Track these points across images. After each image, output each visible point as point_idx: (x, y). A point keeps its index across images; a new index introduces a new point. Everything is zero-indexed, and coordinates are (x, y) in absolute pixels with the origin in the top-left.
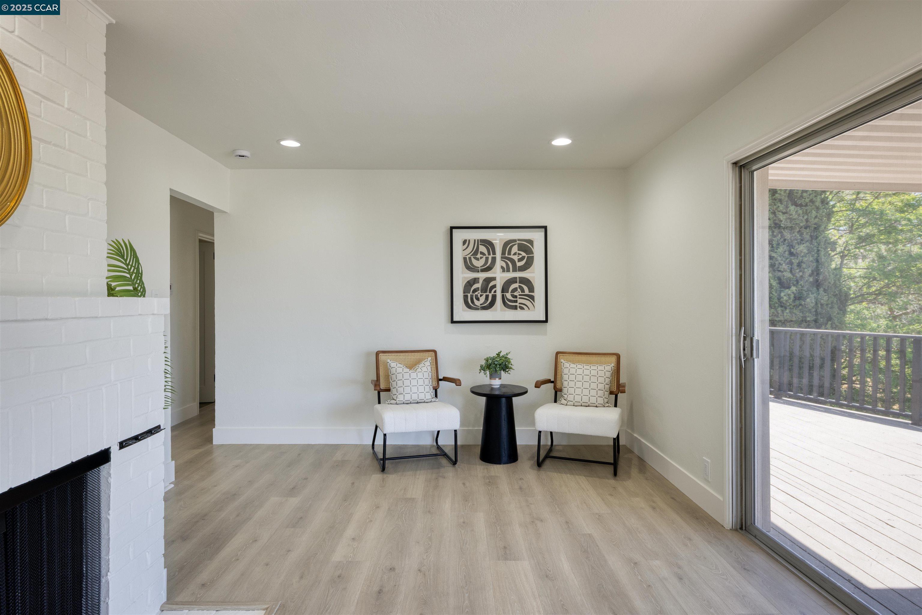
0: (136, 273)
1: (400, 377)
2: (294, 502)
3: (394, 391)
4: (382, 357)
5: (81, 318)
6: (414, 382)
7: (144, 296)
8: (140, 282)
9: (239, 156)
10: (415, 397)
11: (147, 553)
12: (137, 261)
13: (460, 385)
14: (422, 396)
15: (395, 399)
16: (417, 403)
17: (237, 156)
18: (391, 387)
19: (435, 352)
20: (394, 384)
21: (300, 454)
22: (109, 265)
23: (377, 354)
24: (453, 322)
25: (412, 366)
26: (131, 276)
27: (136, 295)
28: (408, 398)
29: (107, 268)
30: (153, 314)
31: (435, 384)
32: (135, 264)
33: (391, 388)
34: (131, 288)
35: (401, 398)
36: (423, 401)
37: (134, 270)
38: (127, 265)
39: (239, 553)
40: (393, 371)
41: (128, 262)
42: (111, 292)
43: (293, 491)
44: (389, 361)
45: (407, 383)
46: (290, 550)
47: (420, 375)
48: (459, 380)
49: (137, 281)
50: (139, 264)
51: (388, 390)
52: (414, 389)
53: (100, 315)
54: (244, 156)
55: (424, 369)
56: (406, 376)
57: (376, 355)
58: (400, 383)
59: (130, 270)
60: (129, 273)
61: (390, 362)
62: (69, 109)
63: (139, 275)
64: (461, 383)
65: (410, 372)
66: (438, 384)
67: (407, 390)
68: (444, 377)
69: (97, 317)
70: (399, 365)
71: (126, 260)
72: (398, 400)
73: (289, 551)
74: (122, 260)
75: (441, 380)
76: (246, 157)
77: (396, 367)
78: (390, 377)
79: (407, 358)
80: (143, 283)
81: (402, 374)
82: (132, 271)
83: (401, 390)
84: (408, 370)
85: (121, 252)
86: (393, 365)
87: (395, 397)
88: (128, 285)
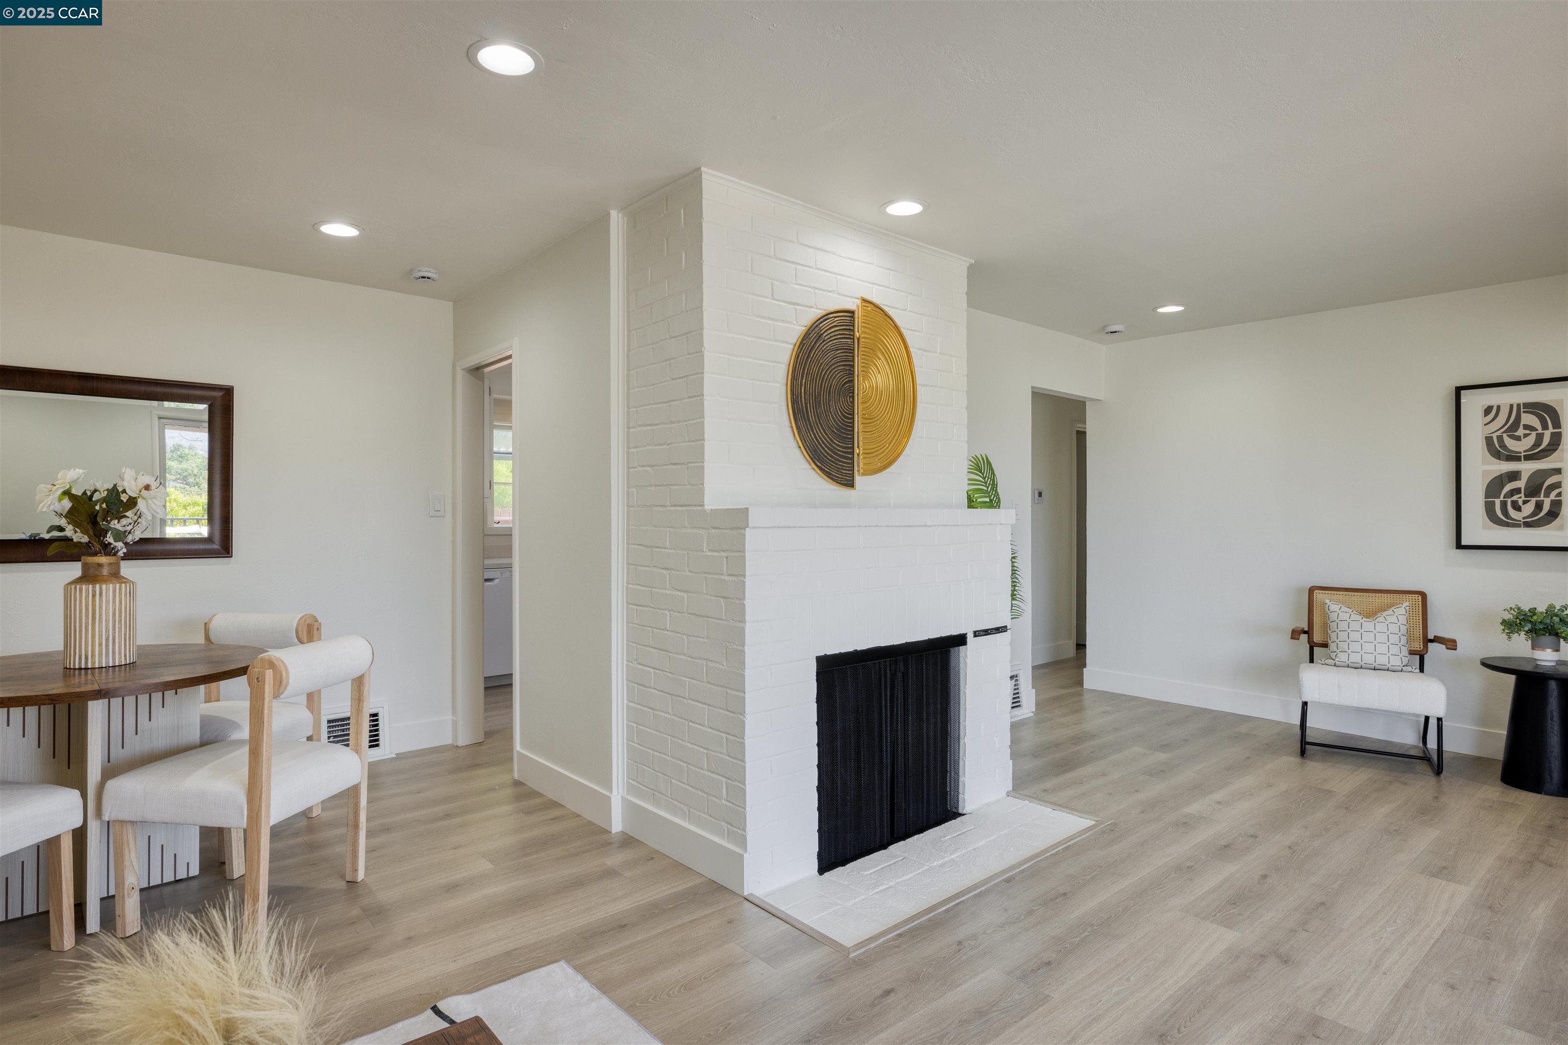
0: (992, 485)
1: (1344, 625)
2: (1162, 756)
3: (1333, 646)
4: (1318, 595)
5: (947, 525)
6: (1368, 637)
7: (999, 508)
8: (995, 494)
9: (1111, 332)
10: (1369, 659)
11: (995, 738)
12: (993, 473)
13: (1455, 649)
14: (1382, 660)
15: (1334, 658)
16: (1374, 669)
17: (1108, 333)
18: (1329, 640)
19: (1423, 595)
20: (1333, 636)
21: (1189, 716)
22: (969, 480)
23: (1311, 590)
24: (1459, 546)
25: (1371, 614)
26: (988, 488)
27: (989, 507)
28: (1355, 658)
29: (967, 482)
30: (1001, 524)
31: (1418, 646)
32: (991, 477)
33: (1330, 642)
34: (988, 500)
35: (1343, 657)
36: (1386, 668)
37: (990, 482)
38: (984, 478)
39: (1084, 779)
40: (1333, 616)
41: (985, 476)
42: (971, 504)
43: (1164, 747)
44: (1327, 601)
45: (1355, 636)
46: (1139, 791)
47: (1381, 627)
48: (1454, 641)
49: (993, 492)
50: (994, 475)
51: (1325, 645)
52: (1368, 648)
53: (959, 524)
54: (1116, 332)
55: (1393, 619)
56: (1355, 626)
57: (1309, 591)
58: (1343, 636)
59: (986, 483)
60: (986, 486)
61: (1329, 603)
62: (940, 354)
63: (994, 486)
64: (1456, 646)
65: (1362, 621)
66: (1426, 646)
67: (1355, 647)
68: (1435, 637)
69: (957, 525)
70: (1344, 609)
71: (983, 474)
72: (1337, 659)
73: (1137, 791)
74: (980, 474)
75: (1431, 641)
76: (1118, 332)
77: (1340, 612)
78: (1328, 625)
79: (1365, 600)
80: (998, 494)
81: (1347, 622)
82: (988, 483)
83: (1343, 646)
84: (1359, 617)
85: (979, 467)
86: (1334, 607)
87: (1333, 655)
88: (985, 497)
